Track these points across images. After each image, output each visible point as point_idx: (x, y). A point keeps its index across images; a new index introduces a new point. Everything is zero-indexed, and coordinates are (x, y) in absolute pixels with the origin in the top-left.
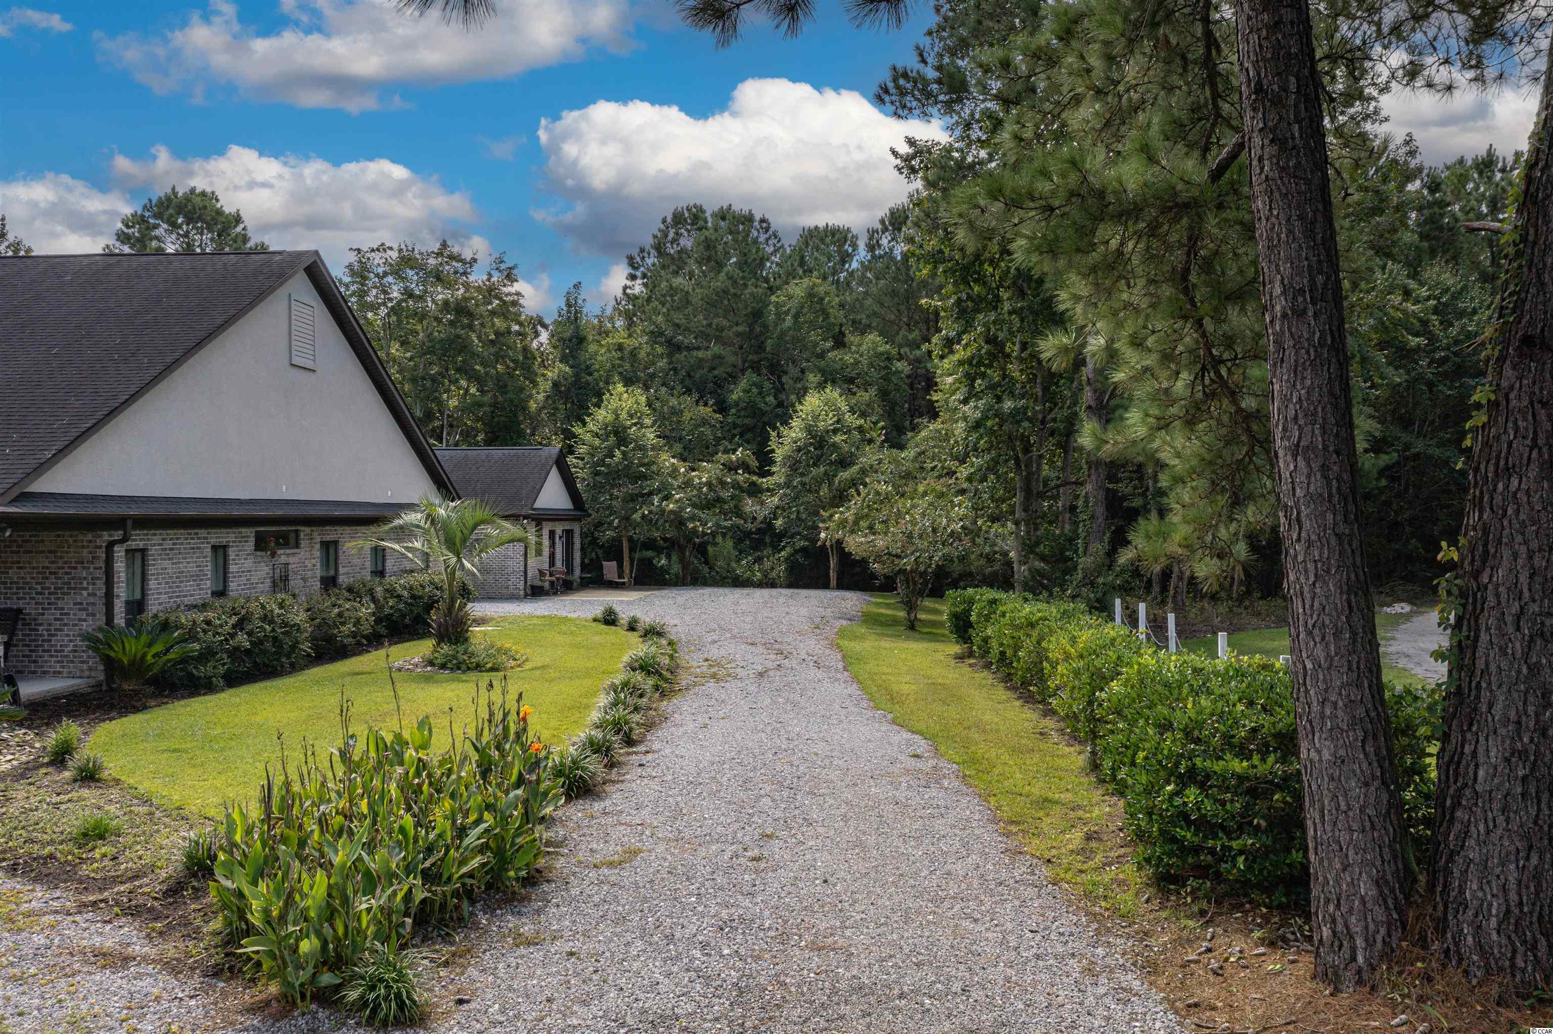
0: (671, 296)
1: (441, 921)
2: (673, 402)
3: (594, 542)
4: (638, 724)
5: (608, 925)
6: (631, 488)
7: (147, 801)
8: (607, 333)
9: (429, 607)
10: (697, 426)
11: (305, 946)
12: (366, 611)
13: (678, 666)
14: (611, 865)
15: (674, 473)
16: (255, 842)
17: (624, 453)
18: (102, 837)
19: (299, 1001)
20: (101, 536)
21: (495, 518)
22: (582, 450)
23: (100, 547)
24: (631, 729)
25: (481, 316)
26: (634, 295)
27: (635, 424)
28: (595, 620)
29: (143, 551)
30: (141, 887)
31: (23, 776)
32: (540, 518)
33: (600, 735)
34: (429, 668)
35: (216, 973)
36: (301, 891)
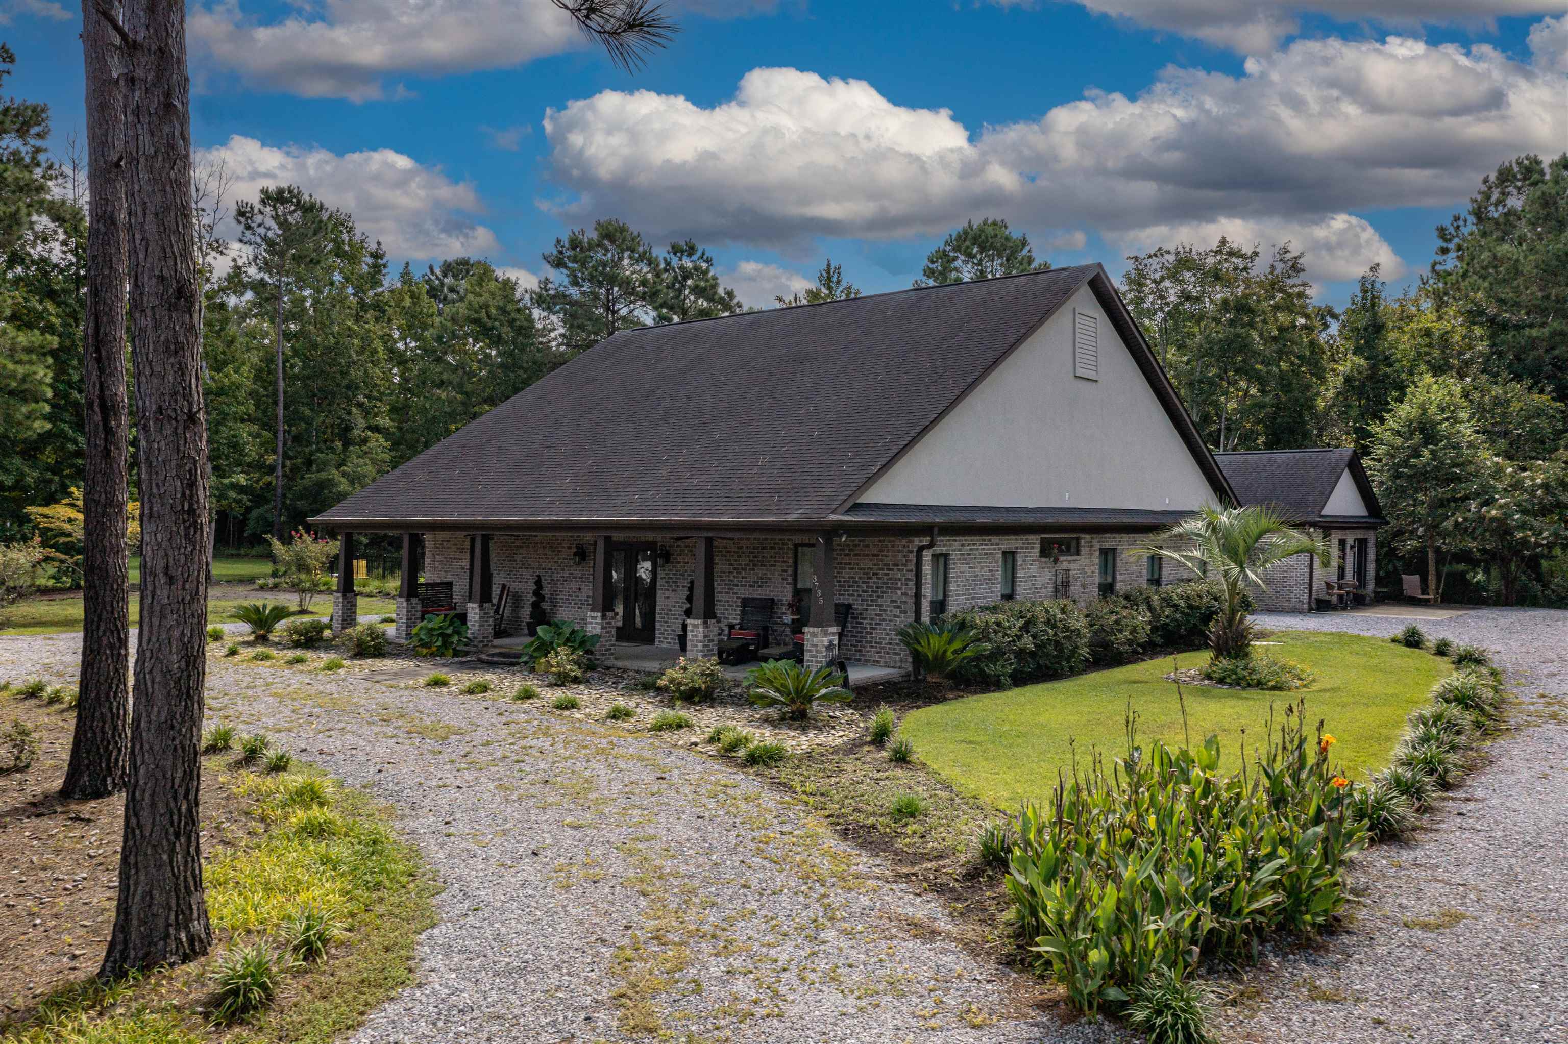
0: (1495, 267)
1: (1228, 955)
2: (1497, 391)
3: (1392, 552)
4: (1455, 765)
5: (1425, 998)
6: (1441, 492)
7: (948, 788)
8: (1410, 318)
9: (1208, 617)
10: (1528, 419)
11: (1095, 956)
12: (1142, 618)
13: (1503, 701)
14: (1425, 927)
15: (1498, 471)
16: (1047, 843)
17: (1433, 452)
18: (912, 815)
19: (1086, 1008)
20: (913, 542)
21: (1282, 527)
22: (1380, 450)
23: (911, 552)
24: (1446, 771)
25: (1264, 312)
26: (1445, 271)
27: (1447, 419)
28: (1394, 641)
29: (946, 556)
30: (944, 867)
31: (851, 751)
32: (1328, 527)
33: (1409, 774)
34: (1206, 682)
35: (1009, 962)
36: (1090, 899)
